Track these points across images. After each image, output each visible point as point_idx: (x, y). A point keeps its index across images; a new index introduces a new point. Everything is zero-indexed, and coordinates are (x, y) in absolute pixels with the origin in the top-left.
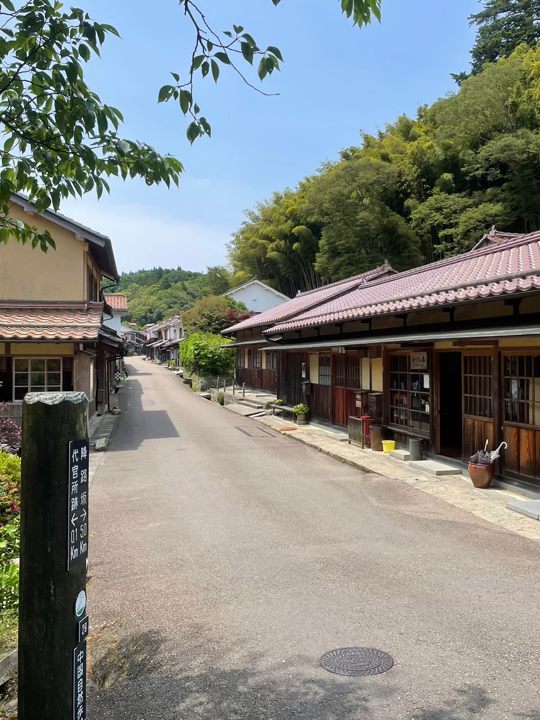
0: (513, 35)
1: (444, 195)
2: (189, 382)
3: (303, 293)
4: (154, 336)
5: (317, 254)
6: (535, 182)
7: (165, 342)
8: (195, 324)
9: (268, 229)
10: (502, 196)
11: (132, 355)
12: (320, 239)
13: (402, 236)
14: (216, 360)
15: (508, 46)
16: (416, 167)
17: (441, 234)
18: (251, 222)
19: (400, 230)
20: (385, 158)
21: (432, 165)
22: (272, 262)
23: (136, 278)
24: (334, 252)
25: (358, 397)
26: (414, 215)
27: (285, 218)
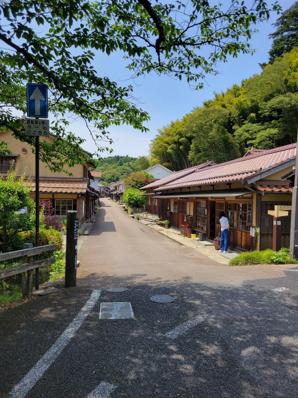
0: (290, 44)
1: (250, 124)
2: (126, 210)
3: (176, 172)
4: (113, 189)
5: (190, 152)
6: (295, 118)
7: (118, 192)
8: (130, 184)
9: (167, 139)
10: (279, 125)
11: (103, 197)
12: (191, 144)
13: (231, 143)
14: (138, 201)
15: (287, 49)
16: (237, 111)
17: (248, 142)
18: (160, 135)
19: (229, 140)
20: (224, 106)
21: (246, 109)
22: (170, 154)
23: (107, 160)
24: (198, 151)
25: (185, 217)
26: (236, 133)
27: (176, 134)
